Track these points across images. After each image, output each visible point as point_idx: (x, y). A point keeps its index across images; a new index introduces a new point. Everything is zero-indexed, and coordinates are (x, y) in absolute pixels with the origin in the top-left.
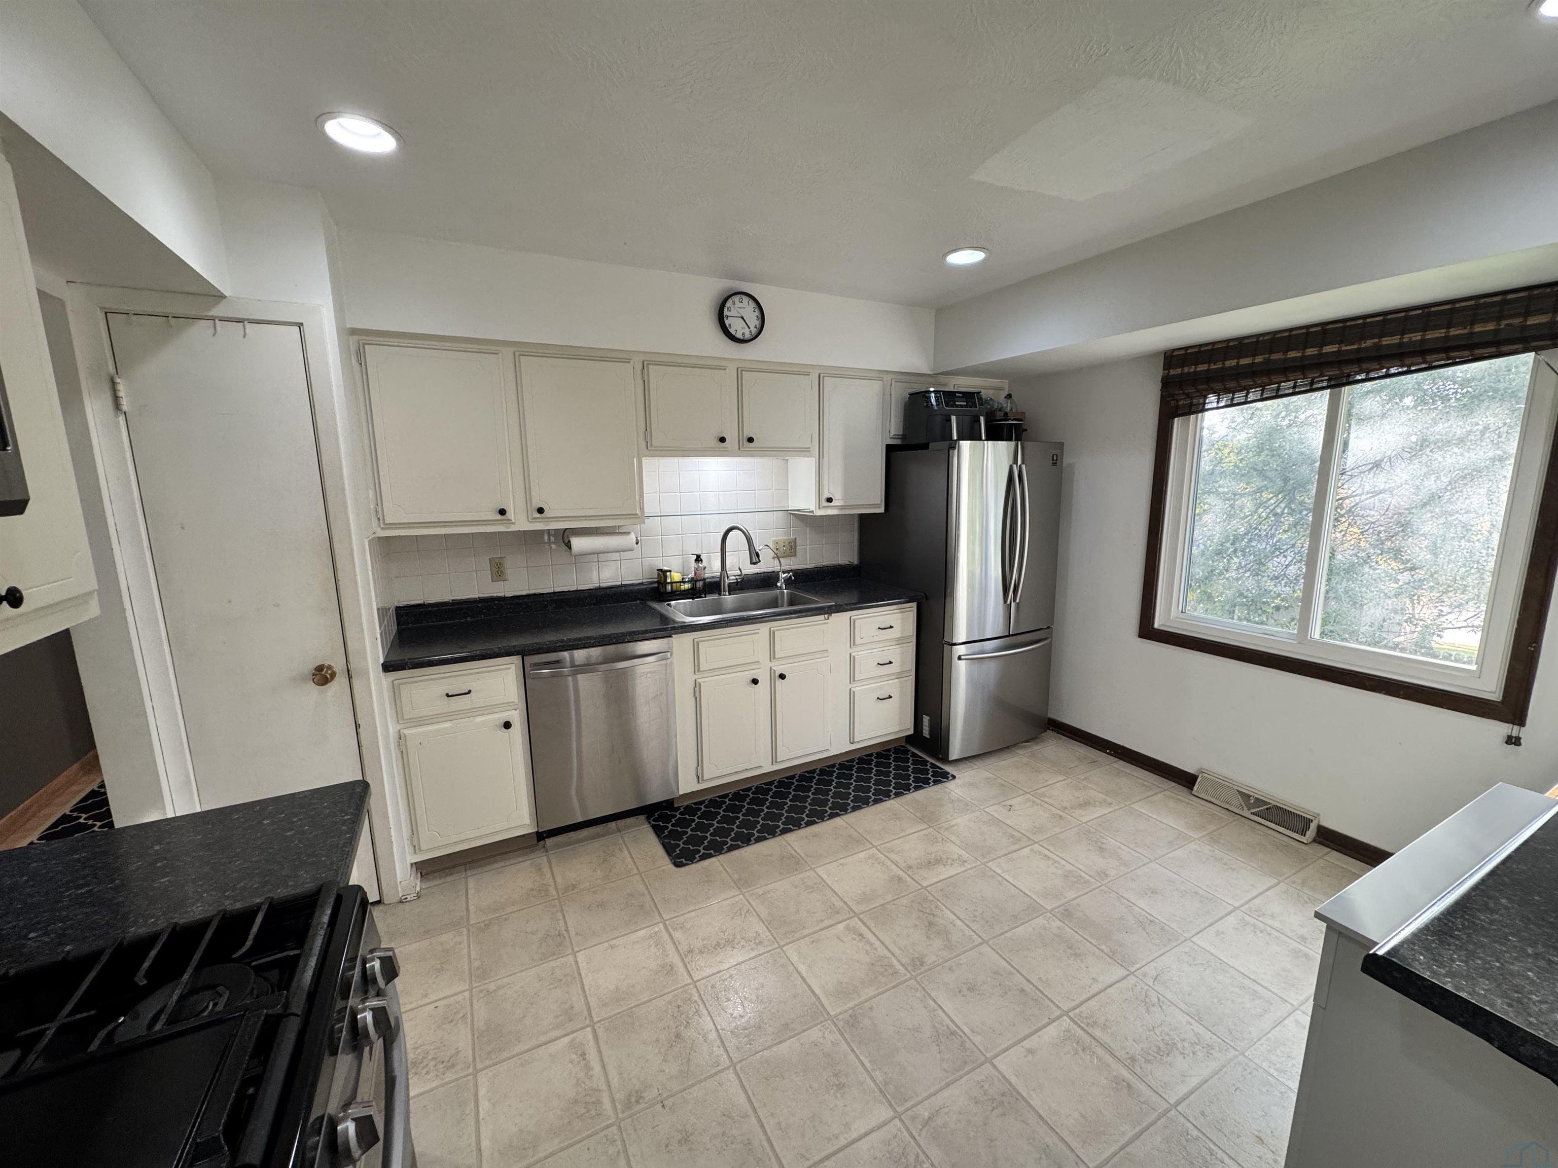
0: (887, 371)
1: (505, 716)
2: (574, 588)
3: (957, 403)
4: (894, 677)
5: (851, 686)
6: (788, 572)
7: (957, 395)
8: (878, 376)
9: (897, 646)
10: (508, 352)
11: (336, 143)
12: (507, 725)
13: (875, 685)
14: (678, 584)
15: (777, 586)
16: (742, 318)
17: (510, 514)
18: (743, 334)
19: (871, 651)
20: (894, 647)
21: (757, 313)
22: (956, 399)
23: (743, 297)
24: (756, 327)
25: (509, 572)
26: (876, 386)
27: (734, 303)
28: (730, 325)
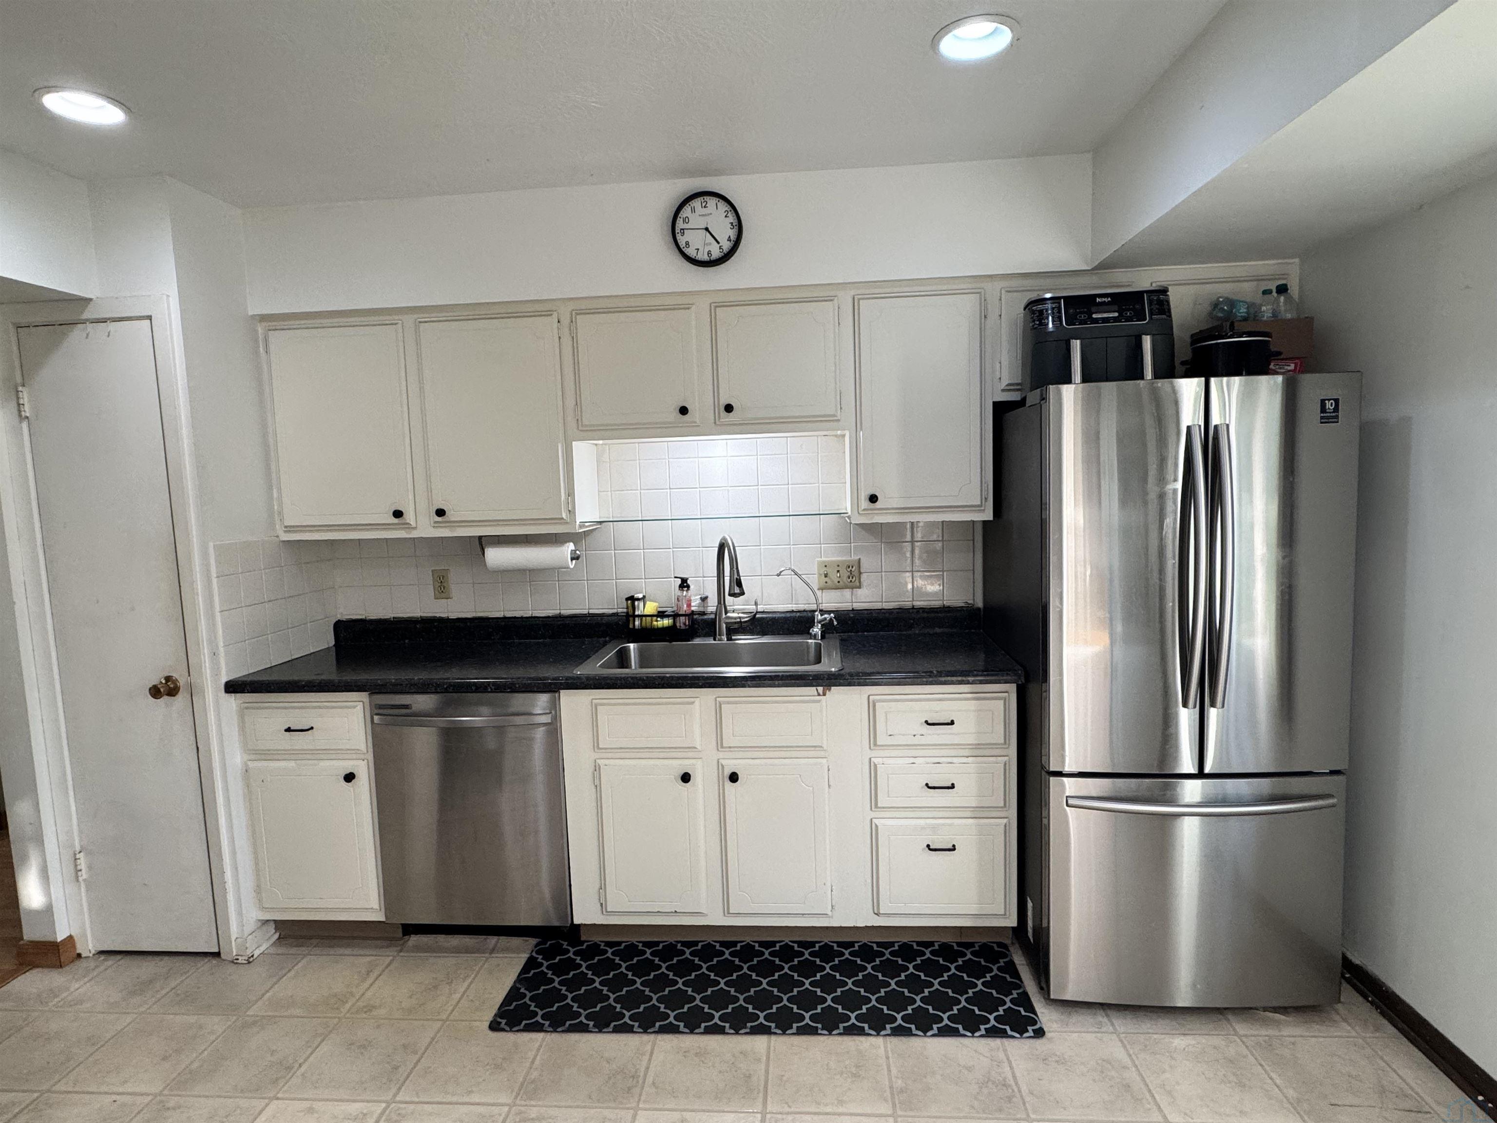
0: (991, 277)
1: (348, 766)
2: (528, 614)
3: (1094, 316)
4: (969, 814)
5: (873, 815)
6: (829, 612)
7: (1098, 300)
8: (973, 286)
9: (970, 759)
10: (409, 320)
11: (60, 117)
12: (349, 777)
13: (922, 822)
14: (649, 619)
15: (810, 634)
16: (707, 229)
17: (409, 516)
18: (709, 253)
19: (912, 760)
20: (965, 760)
21: (732, 218)
22: (1093, 309)
23: (707, 198)
24: (729, 240)
25: (454, 589)
26: (968, 304)
27: (693, 210)
28: (687, 243)
